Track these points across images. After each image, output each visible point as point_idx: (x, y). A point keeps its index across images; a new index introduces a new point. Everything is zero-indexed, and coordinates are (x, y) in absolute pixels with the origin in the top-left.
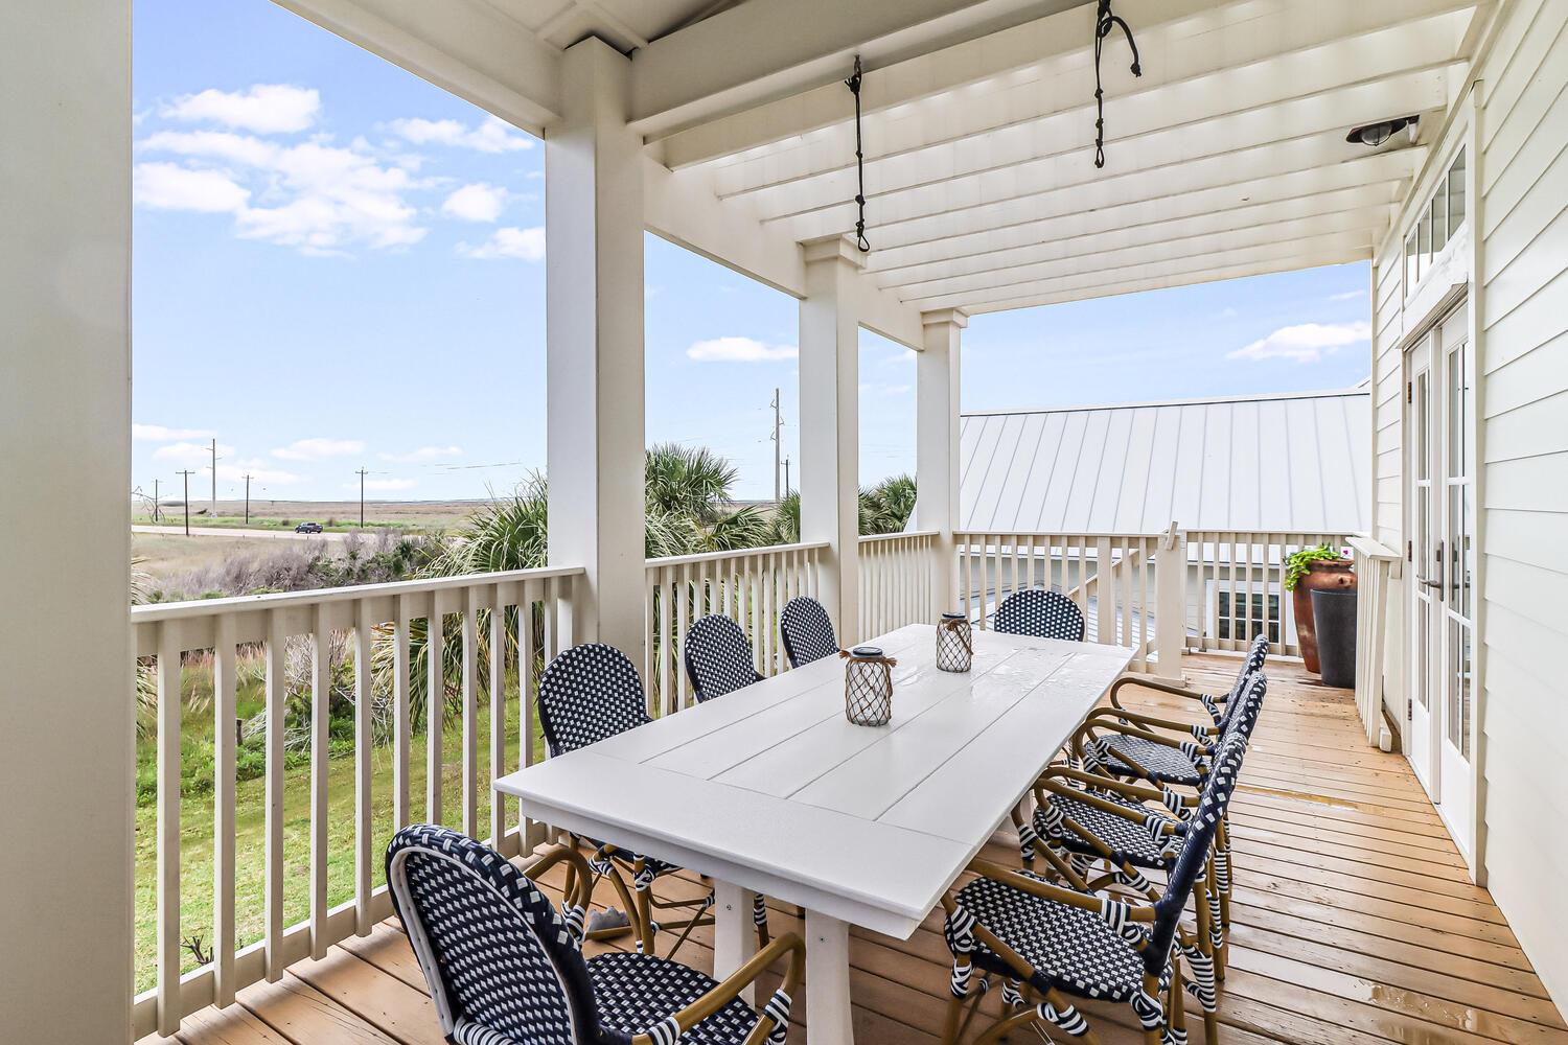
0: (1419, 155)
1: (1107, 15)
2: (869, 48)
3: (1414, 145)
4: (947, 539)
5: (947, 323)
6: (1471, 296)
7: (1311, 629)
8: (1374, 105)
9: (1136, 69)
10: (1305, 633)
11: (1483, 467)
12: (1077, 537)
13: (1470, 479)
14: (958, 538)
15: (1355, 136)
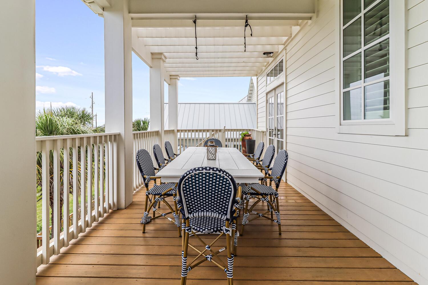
0: (271, 59)
1: (247, 23)
2: (198, 15)
3: (271, 57)
4: (176, 131)
5: (176, 78)
6: (285, 84)
7: (245, 148)
8: (268, 49)
9: (251, 35)
10: (244, 149)
11: (286, 113)
12: (202, 130)
13: (284, 115)
14: (178, 131)
15: (264, 54)
